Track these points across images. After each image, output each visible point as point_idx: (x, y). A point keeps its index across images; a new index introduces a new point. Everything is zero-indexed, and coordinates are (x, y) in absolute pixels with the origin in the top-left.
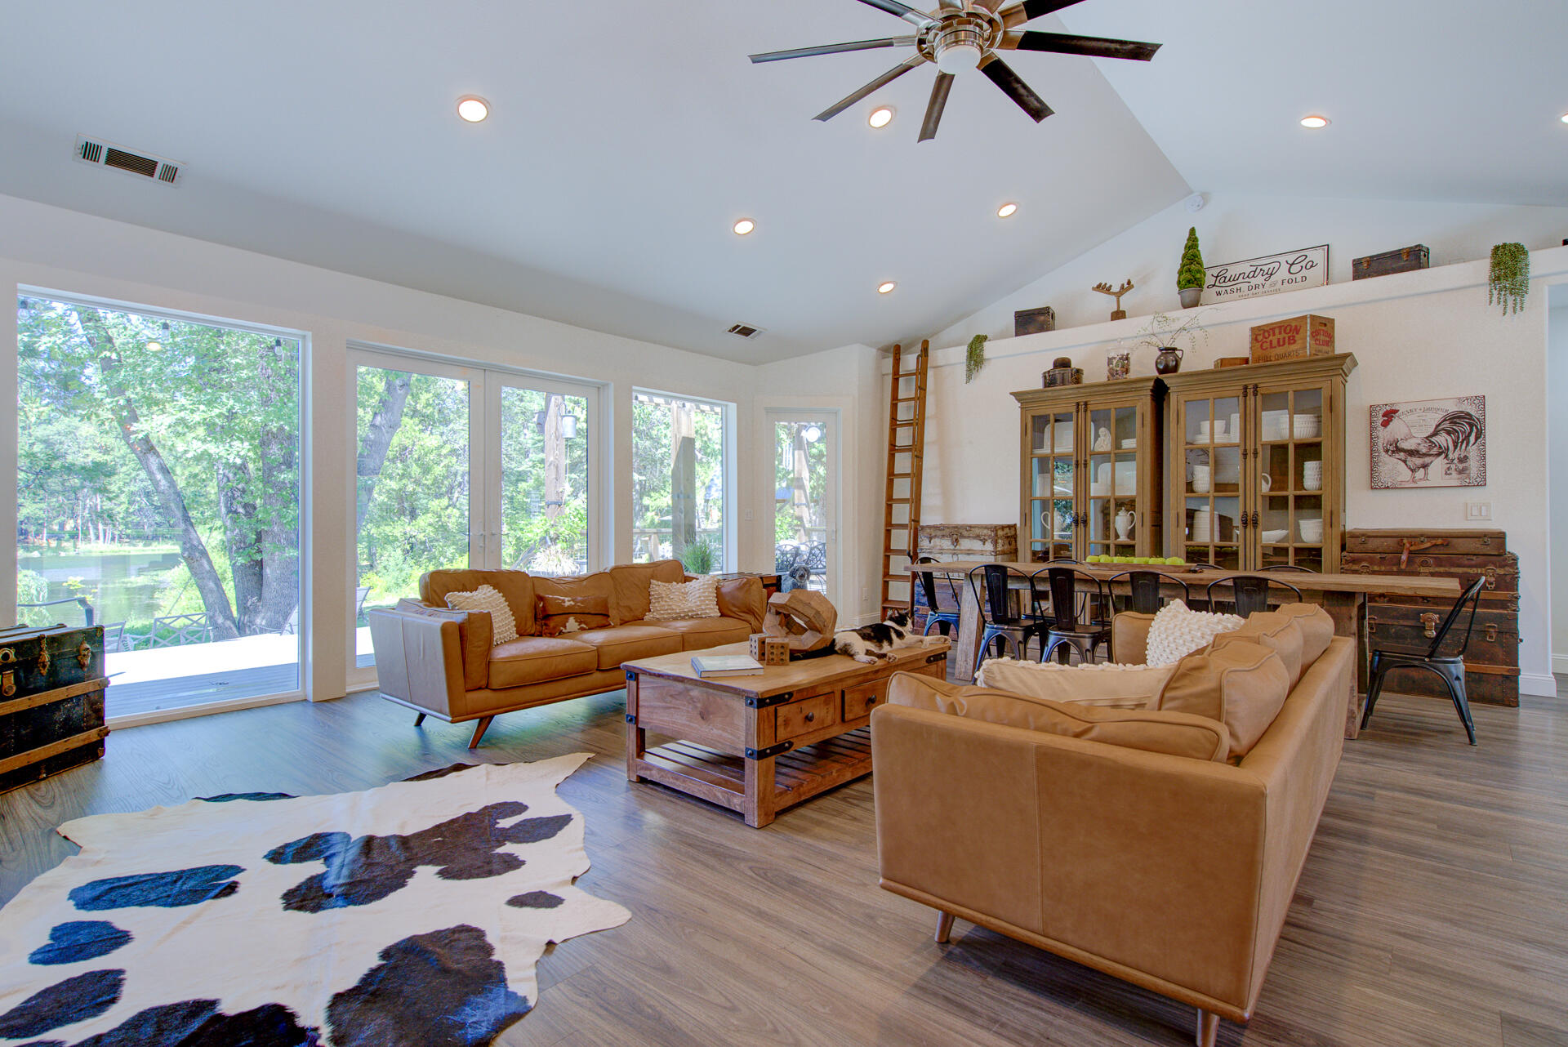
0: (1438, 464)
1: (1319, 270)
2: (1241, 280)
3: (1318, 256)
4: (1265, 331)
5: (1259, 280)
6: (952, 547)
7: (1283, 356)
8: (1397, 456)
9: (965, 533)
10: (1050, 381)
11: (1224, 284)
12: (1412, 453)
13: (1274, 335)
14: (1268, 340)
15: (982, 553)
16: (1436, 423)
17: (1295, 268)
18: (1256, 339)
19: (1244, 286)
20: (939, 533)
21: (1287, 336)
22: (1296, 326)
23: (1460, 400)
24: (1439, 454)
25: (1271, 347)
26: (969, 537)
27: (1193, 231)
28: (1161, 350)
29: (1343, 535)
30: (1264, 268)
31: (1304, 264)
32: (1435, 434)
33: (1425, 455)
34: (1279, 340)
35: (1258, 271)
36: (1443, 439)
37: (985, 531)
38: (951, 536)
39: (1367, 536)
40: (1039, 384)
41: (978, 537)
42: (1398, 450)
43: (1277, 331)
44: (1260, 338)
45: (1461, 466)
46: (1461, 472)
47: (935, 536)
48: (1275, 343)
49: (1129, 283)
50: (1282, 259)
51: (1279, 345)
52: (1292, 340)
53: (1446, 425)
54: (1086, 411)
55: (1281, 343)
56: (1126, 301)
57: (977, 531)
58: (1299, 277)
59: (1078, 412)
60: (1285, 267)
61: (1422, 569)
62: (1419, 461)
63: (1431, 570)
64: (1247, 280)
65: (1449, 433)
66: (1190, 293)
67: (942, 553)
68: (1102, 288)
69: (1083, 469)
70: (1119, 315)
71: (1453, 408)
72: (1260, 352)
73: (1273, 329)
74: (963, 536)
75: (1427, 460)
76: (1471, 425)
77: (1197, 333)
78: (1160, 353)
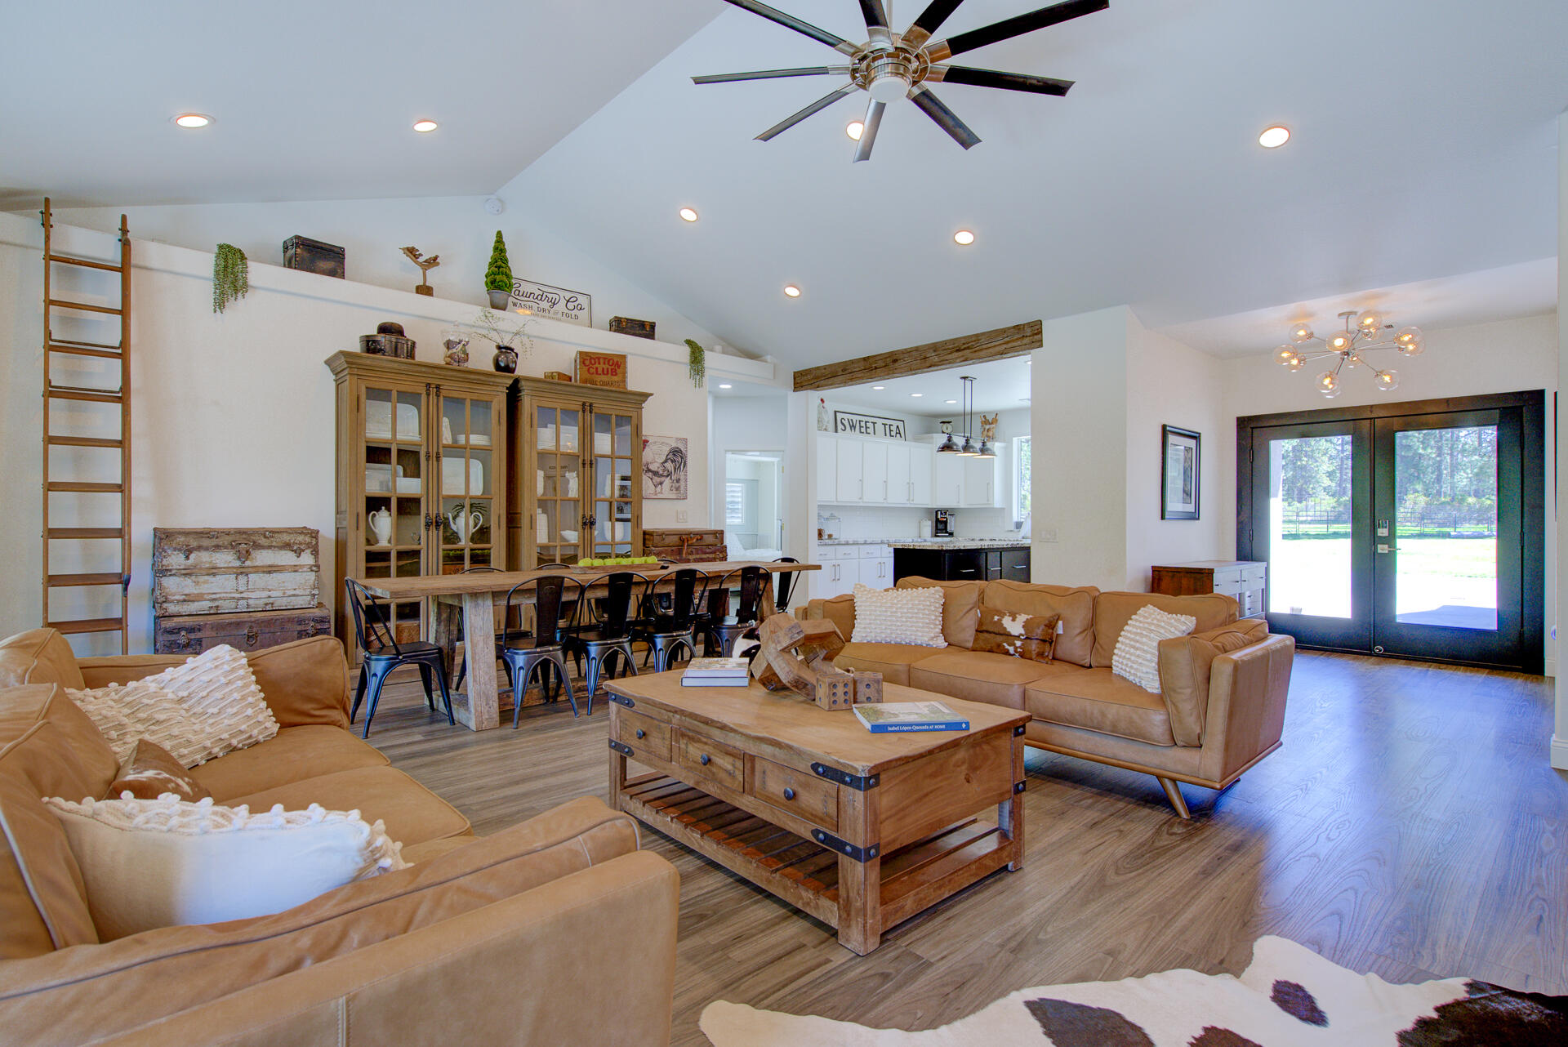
0: (667, 481)
1: (583, 315)
2: (531, 299)
3: (582, 300)
4: (591, 358)
5: (545, 305)
6: (238, 564)
7: (607, 384)
8: (648, 474)
9: (263, 541)
10: (370, 345)
11: (517, 297)
12: (655, 473)
13: (599, 363)
14: (594, 367)
15: (295, 569)
16: (666, 453)
17: (570, 305)
18: (584, 363)
19: (535, 306)
20: (206, 542)
21: (610, 368)
22: (617, 362)
23: (678, 439)
24: (667, 476)
25: (597, 373)
26: (270, 547)
27: (499, 235)
28: (499, 348)
29: (645, 533)
30: (548, 295)
31: (576, 304)
32: (666, 461)
33: (662, 476)
34: (603, 369)
35: (544, 296)
36: (669, 465)
37: (301, 538)
38: (232, 546)
39: (663, 534)
40: (356, 347)
41: (287, 546)
42: (649, 470)
43: (602, 361)
44: (587, 362)
45: (677, 485)
46: (678, 489)
47: (199, 548)
48: (600, 371)
49: (435, 259)
50: (562, 293)
51: (604, 374)
52: (614, 373)
53: (671, 456)
54: (438, 396)
55: (605, 372)
56: (434, 277)
57: (286, 538)
58: (573, 313)
59: (428, 395)
60: (563, 302)
61: (690, 557)
62: (657, 479)
63: (694, 557)
64: (536, 300)
65: (672, 462)
66: (499, 296)
67: (214, 575)
68: (412, 252)
69: (435, 463)
70: (425, 290)
71: (674, 445)
72: (587, 376)
73: (599, 358)
74: (257, 546)
75: (663, 479)
76: (682, 458)
77: (525, 340)
78: (496, 351)
